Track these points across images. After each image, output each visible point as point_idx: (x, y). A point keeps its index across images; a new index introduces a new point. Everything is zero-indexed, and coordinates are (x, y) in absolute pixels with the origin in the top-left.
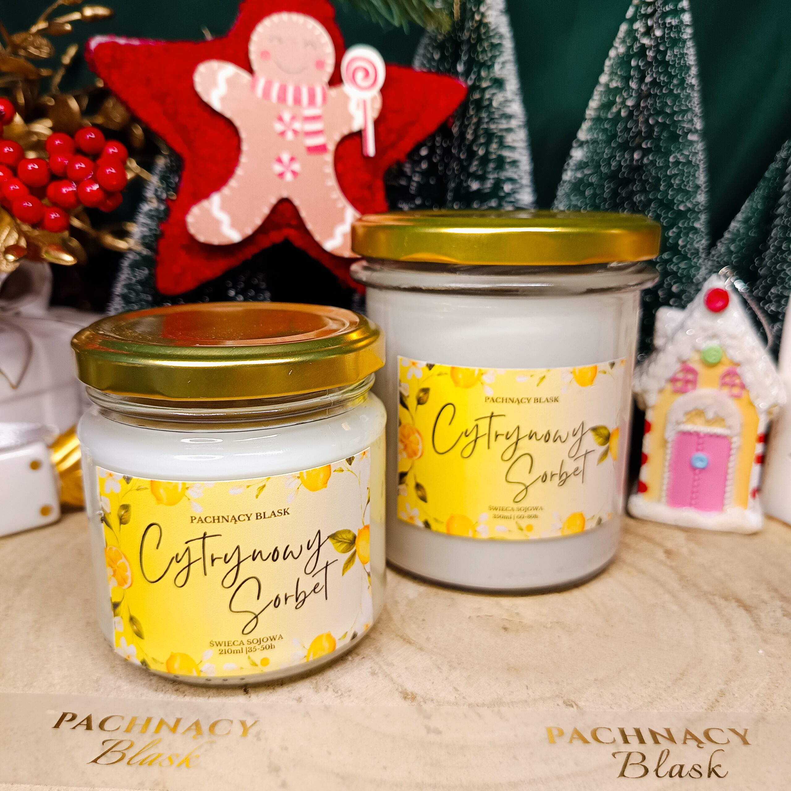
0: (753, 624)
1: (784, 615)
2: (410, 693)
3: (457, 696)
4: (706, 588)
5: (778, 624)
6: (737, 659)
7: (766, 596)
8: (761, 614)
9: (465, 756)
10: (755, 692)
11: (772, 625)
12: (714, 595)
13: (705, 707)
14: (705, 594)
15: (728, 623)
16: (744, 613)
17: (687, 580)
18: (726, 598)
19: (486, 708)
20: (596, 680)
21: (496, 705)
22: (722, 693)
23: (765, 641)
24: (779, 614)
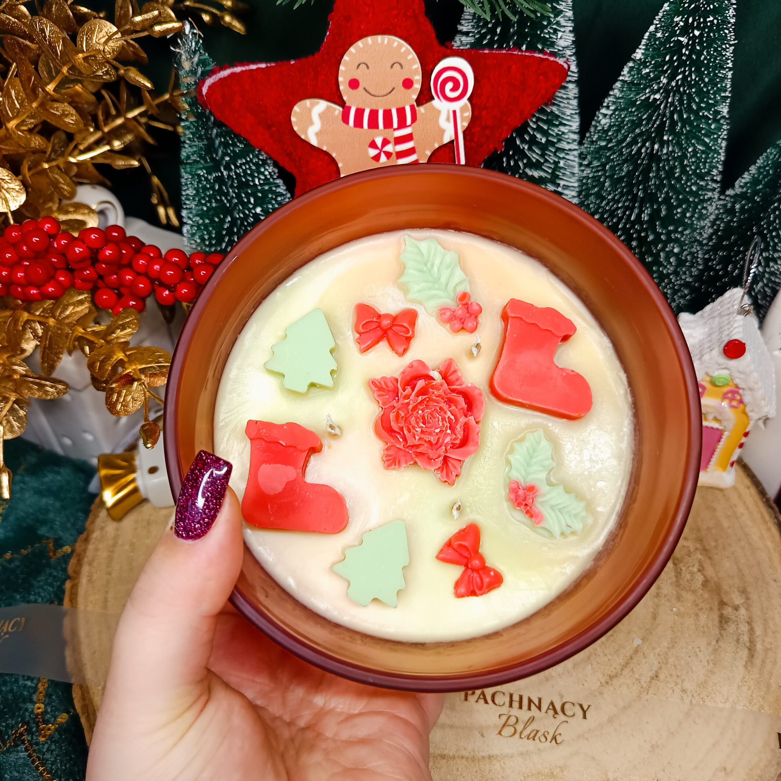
0: (674, 579)
1: (699, 571)
5: (692, 580)
6: (655, 617)
8: (683, 569)
10: (657, 651)
11: (687, 580)
13: (622, 664)
22: (636, 651)
23: (679, 598)
24: (695, 569)
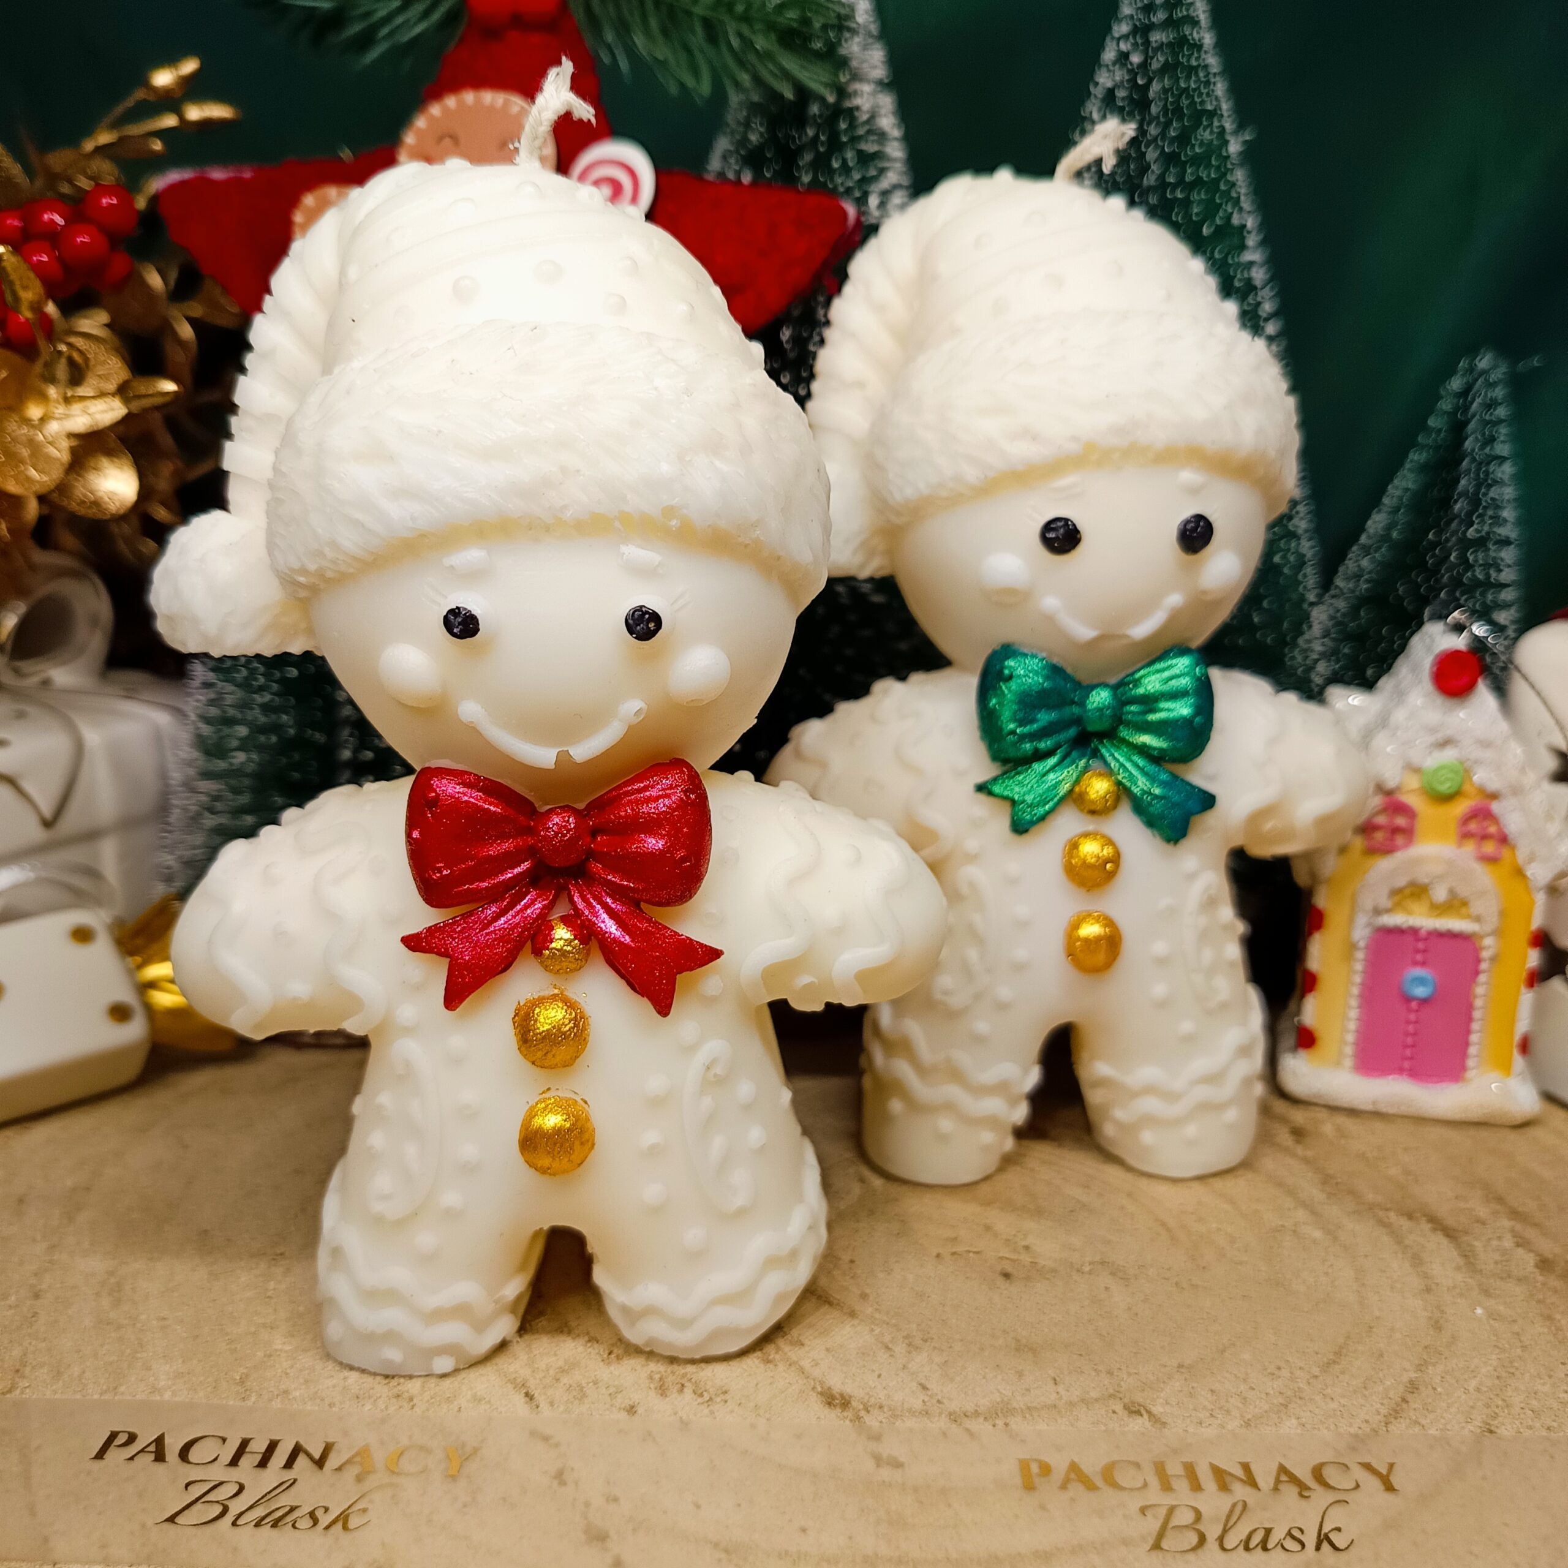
0: (1461, 1261)
1: (1518, 1245)
2: (838, 1396)
3: (926, 1400)
4: (1370, 1197)
5: (1507, 1261)
6: (1437, 1327)
7: (1482, 1212)
8: (1476, 1243)
9: (949, 1506)
10: (1473, 1383)
11: (1496, 1263)
12: (1387, 1210)
13: (1384, 1411)
14: (1370, 1209)
15: (1417, 1261)
16: (1445, 1241)
17: (1337, 1184)
18: (1410, 1216)
19: (981, 1419)
20: (1180, 1366)
21: (1000, 1414)
22: (1413, 1387)
23: (1486, 1292)
24: (1508, 1243)
